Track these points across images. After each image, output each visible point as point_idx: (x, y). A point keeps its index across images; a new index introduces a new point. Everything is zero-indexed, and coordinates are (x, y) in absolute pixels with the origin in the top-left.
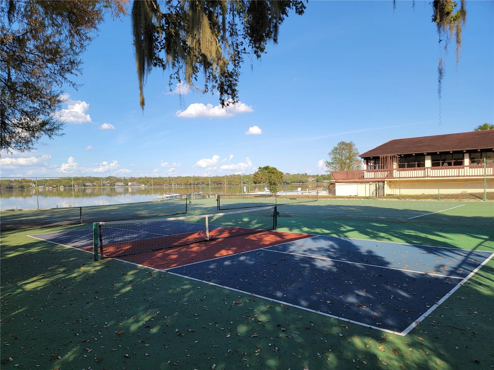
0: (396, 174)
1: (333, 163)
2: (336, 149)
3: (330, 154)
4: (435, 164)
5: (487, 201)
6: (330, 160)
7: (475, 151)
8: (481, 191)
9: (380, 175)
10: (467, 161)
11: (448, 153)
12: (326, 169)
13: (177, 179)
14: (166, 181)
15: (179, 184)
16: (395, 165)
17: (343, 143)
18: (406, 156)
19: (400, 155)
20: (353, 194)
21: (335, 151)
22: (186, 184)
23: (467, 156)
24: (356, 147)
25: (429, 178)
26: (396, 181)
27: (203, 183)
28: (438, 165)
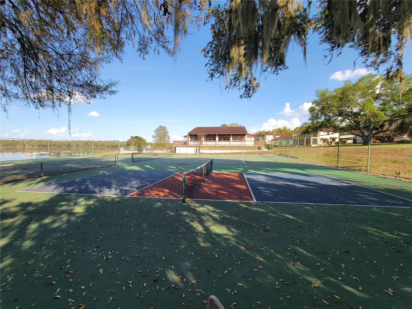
0: (204, 143)
1: (156, 136)
2: (158, 129)
3: (154, 131)
4: (220, 140)
5: (244, 155)
6: (154, 135)
7: (235, 135)
8: (242, 151)
9: (197, 143)
10: (231, 139)
11: (225, 135)
12: (153, 139)
13: (30, 142)
14: (19, 143)
15: (33, 146)
16: (203, 139)
17: (161, 126)
18: (209, 135)
19: (206, 135)
20: (185, 153)
21: (157, 130)
22: (39, 146)
23: (231, 136)
24: (167, 129)
25: (217, 146)
26: (204, 147)
27: (55, 145)
28: (221, 140)
